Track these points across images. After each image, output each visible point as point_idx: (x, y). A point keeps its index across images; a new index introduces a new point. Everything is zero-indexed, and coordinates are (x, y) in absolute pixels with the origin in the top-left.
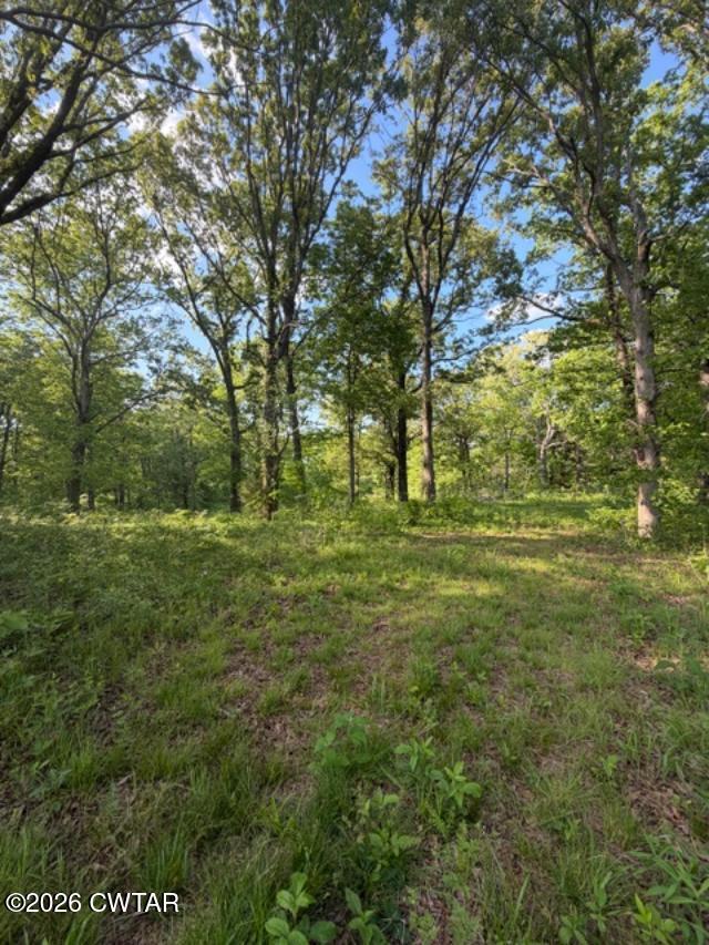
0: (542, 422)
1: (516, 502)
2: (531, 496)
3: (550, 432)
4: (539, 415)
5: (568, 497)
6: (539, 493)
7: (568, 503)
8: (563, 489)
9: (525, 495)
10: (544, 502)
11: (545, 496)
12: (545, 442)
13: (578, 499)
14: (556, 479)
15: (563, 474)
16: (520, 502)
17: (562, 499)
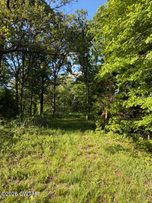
0: (73, 95)
1: (67, 115)
2: (70, 113)
3: (75, 98)
4: (73, 94)
5: (78, 114)
6: (72, 113)
7: (77, 115)
8: (77, 112)
9: (69, 113)
10: (73, 115)
11: (73, 114)
12: (73, 101)
13: (80, 114)
14: (75, 109)
15: (77, 108)
16: (68, 115)
17: (76, 114)
